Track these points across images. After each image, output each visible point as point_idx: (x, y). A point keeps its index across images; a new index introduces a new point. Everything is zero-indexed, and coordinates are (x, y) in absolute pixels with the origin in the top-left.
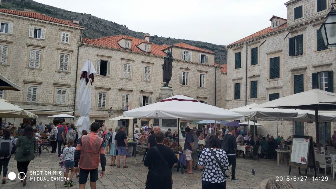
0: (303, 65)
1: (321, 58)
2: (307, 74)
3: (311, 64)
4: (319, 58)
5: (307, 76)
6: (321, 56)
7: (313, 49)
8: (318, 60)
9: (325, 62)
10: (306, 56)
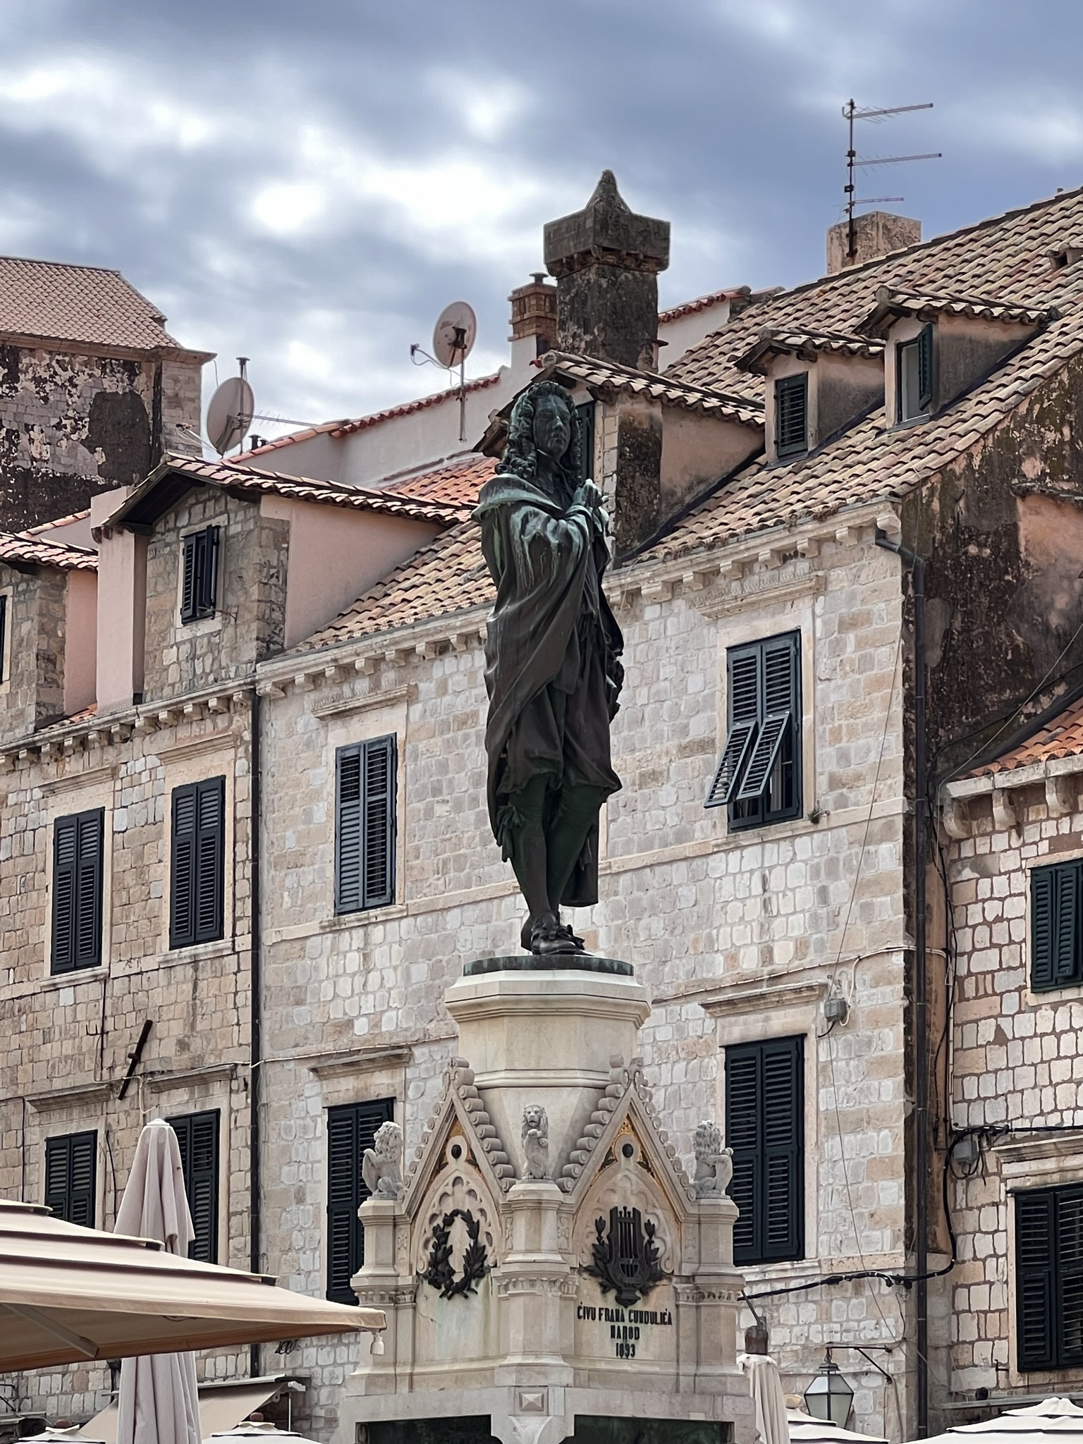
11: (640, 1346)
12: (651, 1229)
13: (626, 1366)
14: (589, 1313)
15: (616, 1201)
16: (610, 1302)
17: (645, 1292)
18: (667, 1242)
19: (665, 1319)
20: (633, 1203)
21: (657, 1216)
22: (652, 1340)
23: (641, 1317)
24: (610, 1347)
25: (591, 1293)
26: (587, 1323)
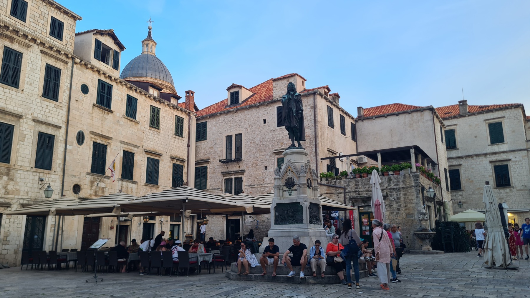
0: (16, 109)
1: (47, 111)
2: (21, 128)
3: (30, 113)
4: (44, 110)
5: (21, 132)
6: (47, 108)
7: (36, 90)
8: (42, 112)
9: (51, 120)
10: (23, 96)
11: (292, 194)
12: (293, 179)
13: (290, 196)
14: (285, 191)
15: (289, 177)
16: (288, 189)
17: (293, 187)
18: (296, 181)
19: (296, 190)
20: (291, 176)
21: (295, 178)
22: (294, 193)
23: (293, 190)
24: (288, 194)
25: (285, 188)
26: (285, 192)
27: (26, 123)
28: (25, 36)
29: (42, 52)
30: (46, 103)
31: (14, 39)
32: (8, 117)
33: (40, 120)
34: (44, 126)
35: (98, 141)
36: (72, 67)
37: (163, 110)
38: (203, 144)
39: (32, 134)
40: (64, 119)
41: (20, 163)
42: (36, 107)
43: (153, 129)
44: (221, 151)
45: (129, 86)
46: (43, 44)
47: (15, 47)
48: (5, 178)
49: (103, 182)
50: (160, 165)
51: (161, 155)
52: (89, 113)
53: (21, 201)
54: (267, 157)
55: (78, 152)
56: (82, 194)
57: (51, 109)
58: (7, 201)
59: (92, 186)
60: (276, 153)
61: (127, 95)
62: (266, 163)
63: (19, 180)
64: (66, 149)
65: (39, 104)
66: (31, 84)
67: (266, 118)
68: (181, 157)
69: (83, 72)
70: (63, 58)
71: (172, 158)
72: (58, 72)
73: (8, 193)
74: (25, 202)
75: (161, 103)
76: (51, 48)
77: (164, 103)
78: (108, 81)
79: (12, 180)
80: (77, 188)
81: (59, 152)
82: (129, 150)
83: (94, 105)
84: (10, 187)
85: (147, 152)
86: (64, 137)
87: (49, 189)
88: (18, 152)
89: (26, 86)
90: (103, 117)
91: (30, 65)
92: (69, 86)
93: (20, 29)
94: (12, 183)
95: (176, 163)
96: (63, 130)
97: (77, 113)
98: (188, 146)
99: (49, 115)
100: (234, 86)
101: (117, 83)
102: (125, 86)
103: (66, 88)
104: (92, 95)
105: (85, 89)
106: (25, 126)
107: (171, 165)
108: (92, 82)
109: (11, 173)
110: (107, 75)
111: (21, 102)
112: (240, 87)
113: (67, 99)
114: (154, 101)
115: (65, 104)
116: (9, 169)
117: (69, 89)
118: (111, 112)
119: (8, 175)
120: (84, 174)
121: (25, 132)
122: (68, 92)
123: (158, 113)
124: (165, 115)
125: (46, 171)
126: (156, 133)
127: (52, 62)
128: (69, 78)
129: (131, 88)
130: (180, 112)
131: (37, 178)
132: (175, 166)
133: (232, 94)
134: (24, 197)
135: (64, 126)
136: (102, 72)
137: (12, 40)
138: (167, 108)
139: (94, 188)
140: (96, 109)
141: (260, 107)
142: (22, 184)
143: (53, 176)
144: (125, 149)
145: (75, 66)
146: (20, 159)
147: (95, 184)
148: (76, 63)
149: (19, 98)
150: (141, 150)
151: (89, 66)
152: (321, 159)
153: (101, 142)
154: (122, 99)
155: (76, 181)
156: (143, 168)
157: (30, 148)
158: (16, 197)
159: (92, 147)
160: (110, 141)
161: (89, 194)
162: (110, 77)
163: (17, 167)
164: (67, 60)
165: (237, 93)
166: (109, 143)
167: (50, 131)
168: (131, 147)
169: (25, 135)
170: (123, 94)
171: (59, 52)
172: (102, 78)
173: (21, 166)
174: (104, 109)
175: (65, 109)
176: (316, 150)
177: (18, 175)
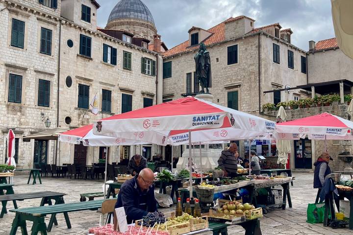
0: (22, 64)
1: (44, 63)
2: (27, 78)
3: (32, 65)
4: (42, 62)
5: (27, 80)
6: (44, 61)
7: (36, 48)
8: (41, 65)
9: (47, 70)
10: (27, 53)
27: (30, 74)
28: (26, 9)
29: (38, 19)
30: (43, 57)
31: (19, 12)
32: (18, 70)
33: (39, 70)
34: (42, 75)
35: (82, 83)
36: (60, 27)
37: (134, 54)
38: (169, 80)
39: (35, 81)
40: (56, 68)
41: (28, 103)
42: (36, 61)
43: (126, 70)
44: (183, 86)
45: (104, 37)
46: (38, 13)
47: (20, 18)
48: (19, 114)
49: (87, 114)
50: (133, 99)
51: (133, 92)
52: (74, 62)
53: (31, 130)
54: (220, 91)
55: (67, 92)
56: (72, 124)
57: (46, 61)
58: (22, 130)
59: (79, 118)
60: (227, 88)
61: (104, 44)
62: (218, 97)
63: (28, 115)
64: (58, 90)
65: (38, 59)
66: (31, 45)
67: (219, 57)
68: (151, 93)
69: (68, 30)
70: (53, 21)
71: (143, 94)
72: (49, 33)
73: (22, 124)
74: (33, 130)
75: (132, 48)
76: (44, 15)
77: (134, 48)
78: (87, 35)
79: (23, 115)
80: (68, 120)
81: (54, 93)
82: (107, 89)
83: (78, 55)
84: (22, 120)
85: (121, 90)
86: (57, 82)
87: (48, 121)
88: (26, 95)
89: (29, 46)
90: (85, 64)
91: (30, 30)
92: (58, 43)
93: (21, 4)
94: (23, 117)
95: (147, 97)
96: (56, 77)
97: (66, 63)
98: (157, 83)
99: (45, 66)
100: (194, 29)
101: (95, 35)
102: (101, 38)
103: (56, 44)
104: (76, 47)
105: (70, 43)
106: (30, 75)
107: (143, 99)
108: (76, 37)
109: (22, 110)
110: (87, 30)
111: (25, 59)
112: (199, 29)
113: (57, 52)
114: (126, 47)
115: (56, 56)
116: (21, 108)
117: (58, 45)
118: (91, 59)
119: (21, 112)
120: (73, 109)
121: (30, 80)
122: (58, 47)
123: (130, 57)
124: (136, 58)
125: (46, 108)
126: (128, 73)
127: (46, 26)
128: (58, 36)
129: (106, 38)
130: (149, 54)
131: (40, 113)
132: (145, 99)
133: (193, 36)
134: (32, 127)
135: (56, 74)
136: (82, 28)
137: (17, 13)
138: (138, 52)
139: (81, 119)
140: (80, 58)
141: (214, 47)
142: (30, 117)
143: (50, 111)
144: (103, 88)
145: (62, 26)
146: (28, 99)
147: (82, 116)
148: (62, 24)
149: (25, 56)
150: (117, 88)
151: (73, 25)
152: (264, 92)
153: (85, 84)
154: (99, 48)
155: (68, 115)
156: (119, 102)
157: (34, 91)
158: (27, 127)
159: (78, 87)
160: (91, 83)
161: (77, 124)
162: (89, 32)
163: (26, 106)
164: (56, 23)
165: (197, 35)
166: (91, 84)
167: (47, 78)
168: (108, 87)
169: (30, 82)
170: (100, 44)
171: (49, 17)
172: (83, 33)
173: (29, 105)
174: (86, 58)
175: (57, 61)
176: (259, 84)
177: (27, 112)
